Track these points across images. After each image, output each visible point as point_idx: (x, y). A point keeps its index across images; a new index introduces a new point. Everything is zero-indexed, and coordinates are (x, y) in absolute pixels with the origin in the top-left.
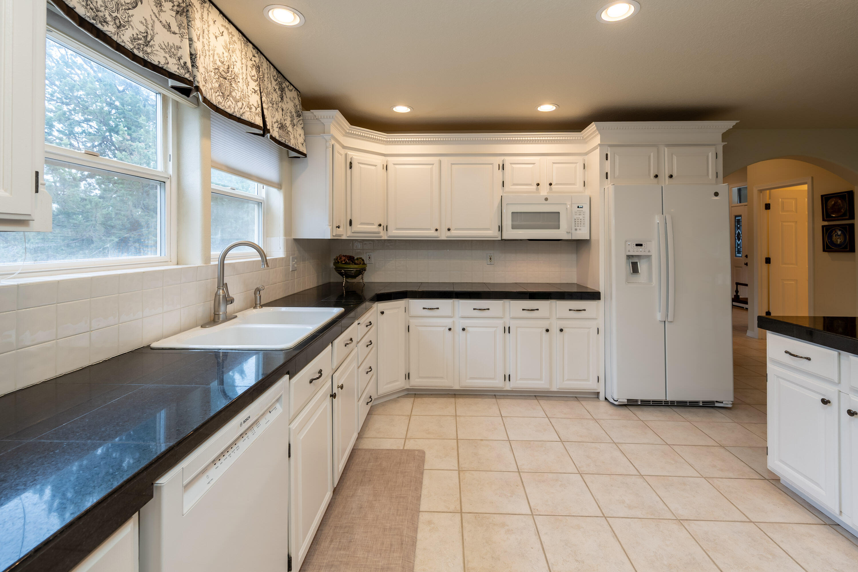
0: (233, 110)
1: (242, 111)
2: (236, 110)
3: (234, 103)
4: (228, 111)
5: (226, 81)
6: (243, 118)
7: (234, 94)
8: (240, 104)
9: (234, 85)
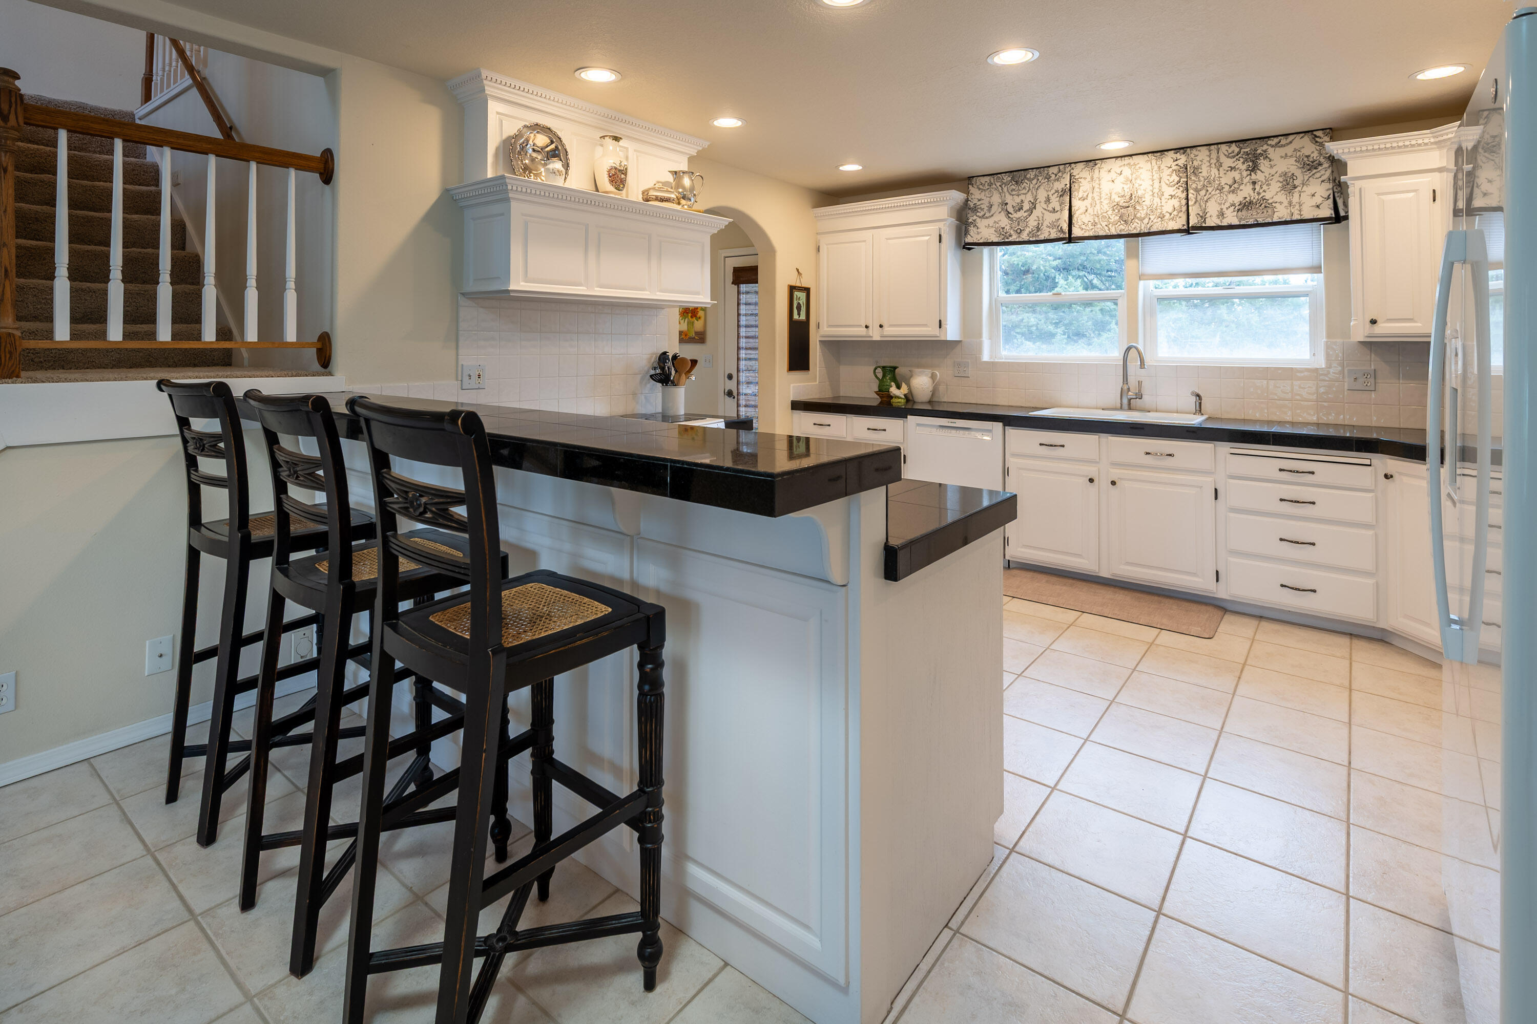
0: (1139, 229)
1: (1148, 226)
2: (1142, 228)
3: (1139, 222)
4: (1135, 232)
5: (1129, 209)
6: (1152, 230)
7: (1138, 215)
8: (1146, 221)
9: (1138, 208)
